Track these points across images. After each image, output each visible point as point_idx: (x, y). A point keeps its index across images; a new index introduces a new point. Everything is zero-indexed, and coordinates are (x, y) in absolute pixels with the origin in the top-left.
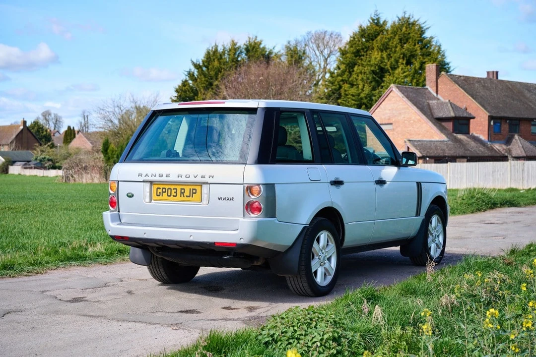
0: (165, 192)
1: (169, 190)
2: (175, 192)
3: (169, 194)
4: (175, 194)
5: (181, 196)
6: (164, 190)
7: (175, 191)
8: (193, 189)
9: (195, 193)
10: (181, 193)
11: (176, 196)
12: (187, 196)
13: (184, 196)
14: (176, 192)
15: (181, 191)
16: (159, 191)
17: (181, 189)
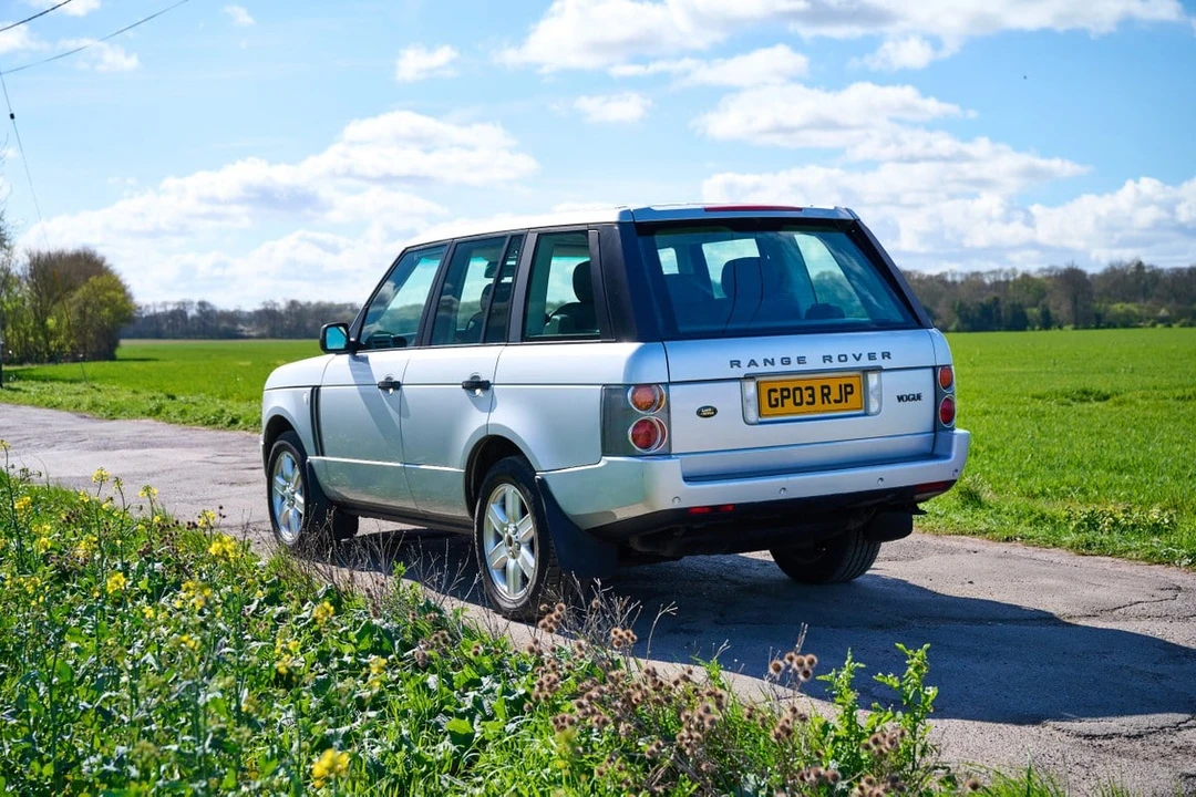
0: (788, 397)
1: (798, 393)
2: (810, 396)
3: (798, 400)
4: (810, 400)
5: (823, 403)
6: (785, 393)
7: (810, 392)
8: (846, 386)
9: (851, 393)
10: (823, 395)
11: (813, 403)
12: (836, 401)
13: (829, 402)
14: (812, 396)
15: (822, 391)
16: (774, 395)
17: (823, 387)
